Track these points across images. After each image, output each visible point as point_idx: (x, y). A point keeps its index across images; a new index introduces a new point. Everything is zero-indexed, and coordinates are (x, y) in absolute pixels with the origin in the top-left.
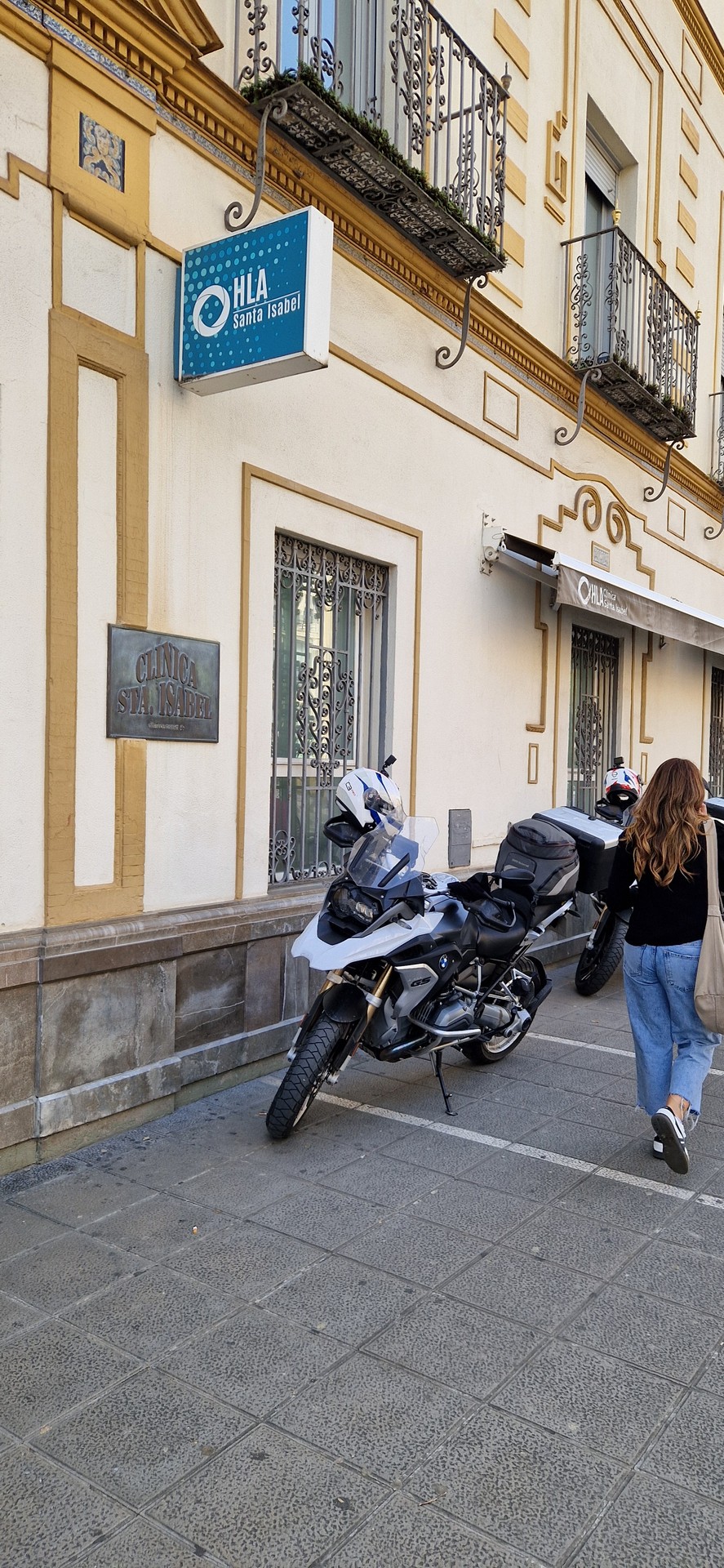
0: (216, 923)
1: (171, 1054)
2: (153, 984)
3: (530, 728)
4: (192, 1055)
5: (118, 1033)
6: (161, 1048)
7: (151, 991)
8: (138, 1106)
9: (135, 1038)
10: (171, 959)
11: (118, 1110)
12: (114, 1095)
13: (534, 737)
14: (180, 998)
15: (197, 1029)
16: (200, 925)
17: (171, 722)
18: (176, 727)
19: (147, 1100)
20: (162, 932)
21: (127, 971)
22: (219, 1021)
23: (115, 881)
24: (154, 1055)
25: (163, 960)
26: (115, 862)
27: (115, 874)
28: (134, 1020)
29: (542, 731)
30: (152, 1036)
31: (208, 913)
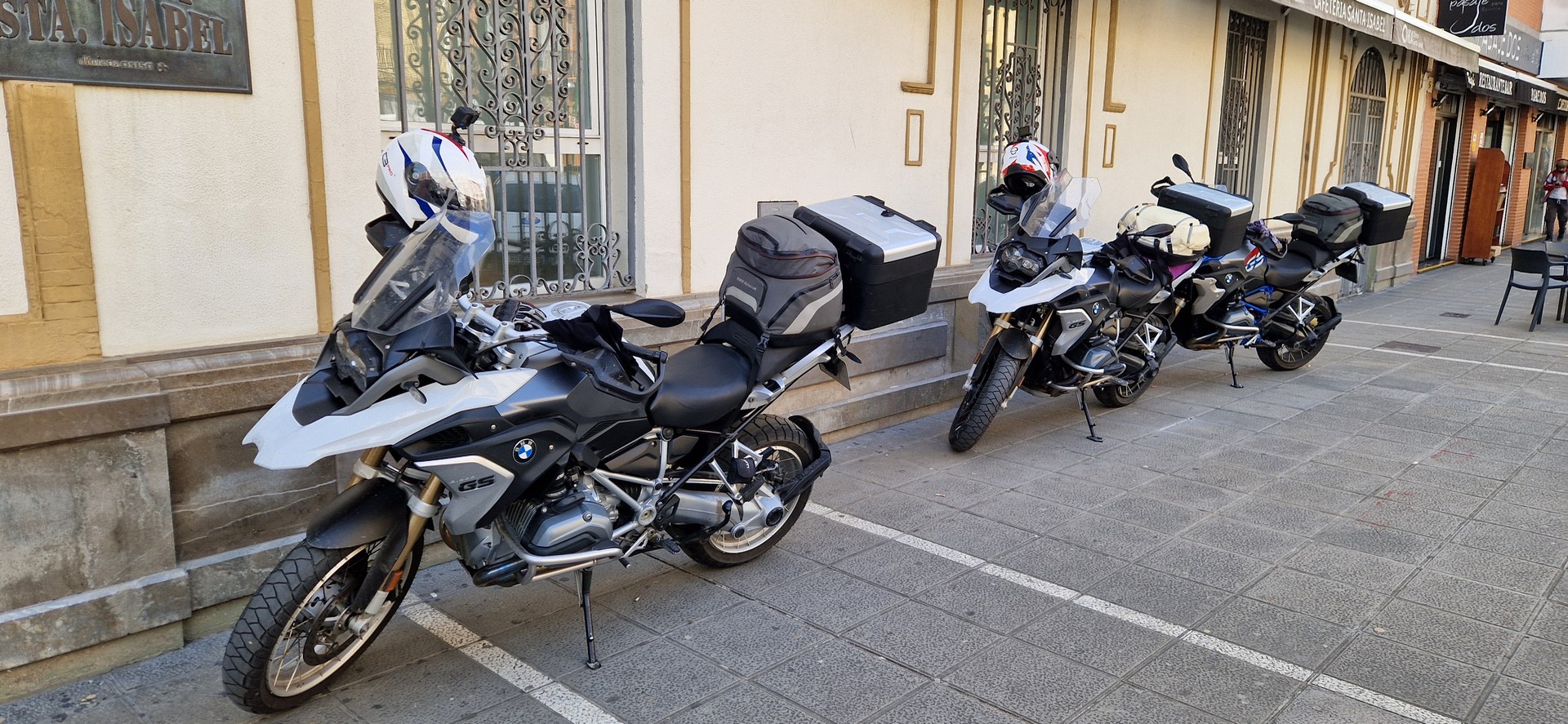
0: (258, 371)
1: (167, 565)
2: (112, 468)
3: (906, 88)
4: (219, 564)
5: (37, 542)
6: (144, 558)
7: (110, 478)
8: (91, 647)
9: (78, 549)
10: (153, 428)
11: (43, 655)
12: (31, 634)
13: (916, 101)
14: (179, 487)
15: (233, 525)
16: (222, 374)
17: (132, 55)
18: (148, 65)
19: (111, 637)
20: (126, 388)
21: (44, 451)
22: (282, 511)
23: (30, 311)
24: (129, 570)
25: (133, 430)
26: (28, 281)
27: (30, 300)
28: (71, 523)
29: (930, 92)
30: (120, 542)
31: (246, 356)
